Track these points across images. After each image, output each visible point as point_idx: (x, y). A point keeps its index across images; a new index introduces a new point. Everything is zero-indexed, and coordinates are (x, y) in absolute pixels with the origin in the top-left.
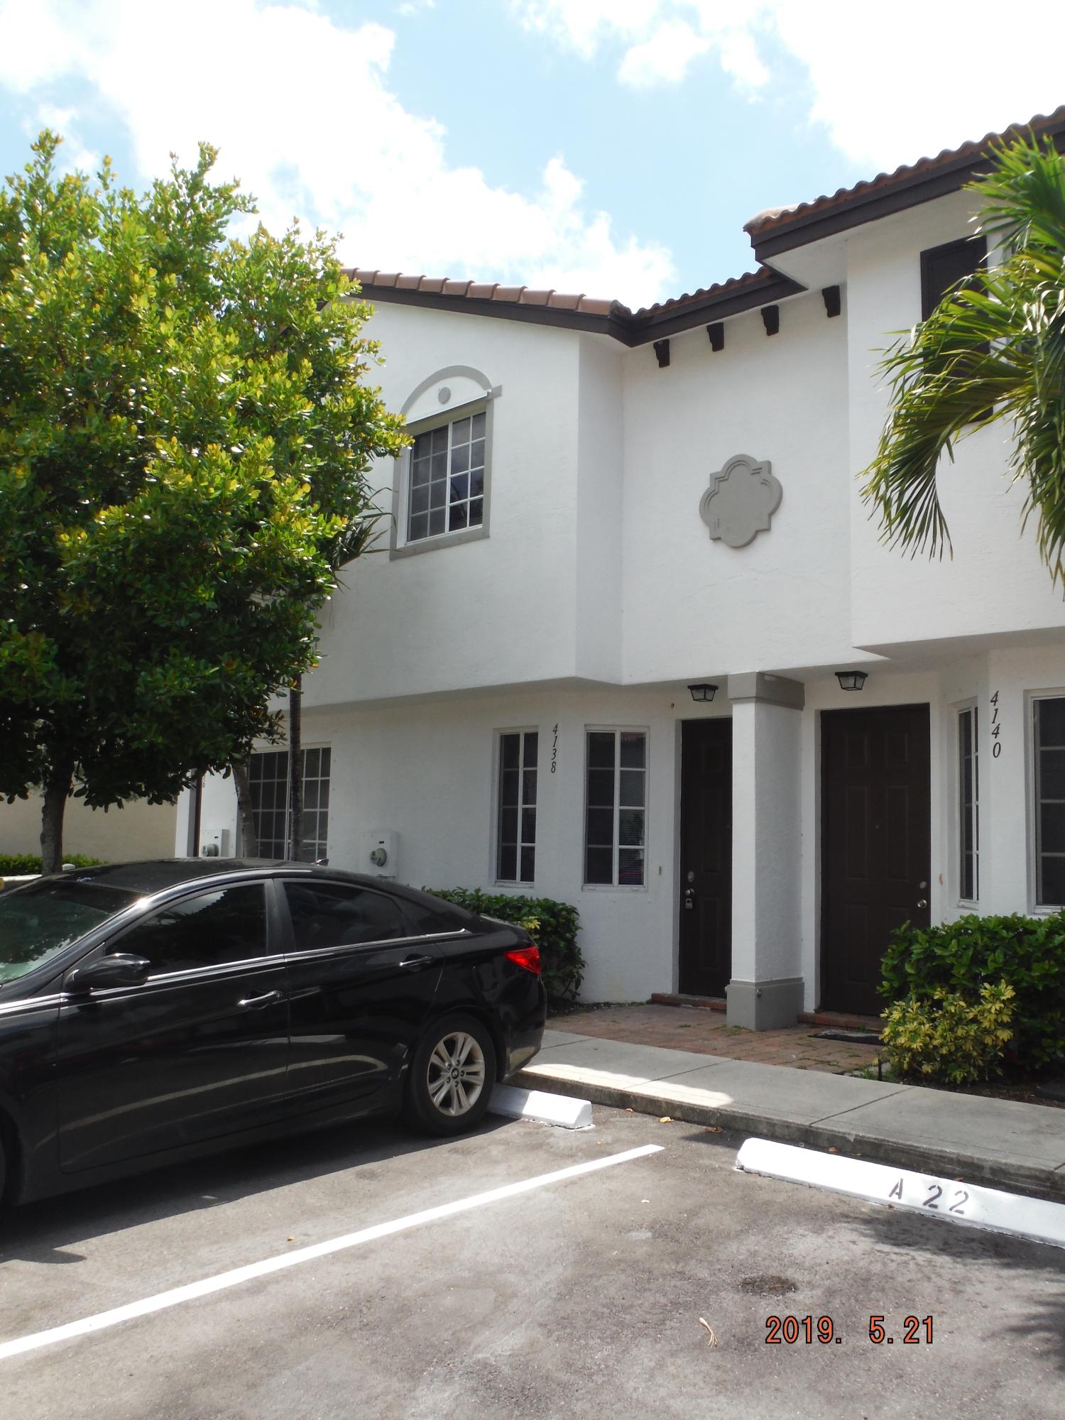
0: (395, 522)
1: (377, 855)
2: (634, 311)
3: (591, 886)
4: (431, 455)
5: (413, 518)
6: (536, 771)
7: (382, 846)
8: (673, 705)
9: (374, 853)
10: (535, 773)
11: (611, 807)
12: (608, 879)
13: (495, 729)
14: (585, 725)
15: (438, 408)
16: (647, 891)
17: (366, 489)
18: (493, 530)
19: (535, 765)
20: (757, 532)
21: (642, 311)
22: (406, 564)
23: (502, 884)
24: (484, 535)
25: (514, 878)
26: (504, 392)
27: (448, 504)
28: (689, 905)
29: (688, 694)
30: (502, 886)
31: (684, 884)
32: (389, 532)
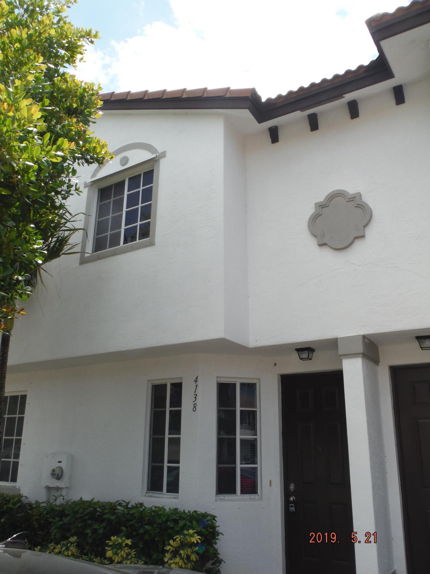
0: (86, 235)
1: (56, 472)
2: (264, 100)
3: (222, 496)
4: (112, 199)
5: (97, 239)
6: (181, 410)
7: (60, 465)
8: (275, 364)
9: (54, 470)
10: (179, 412)
11: (234, 437)
12: (233, 491)
13: (149, 380)
14: (217, 377)
15: (119, 168)
16: (261, 499)
17: (67, 214)
18: (157, 240)
19: (180, 406)
20: (356, 238)
21: (269, 100)
22: (91, 267)
23: (152, 494)
24: (152, 244)
25: (161, 490)
26: (168, 155)
27: (123, 227)
28: (292, 509)
29: (295, 355)
30: (151, 496)
31: (287, 493)
32: (80, 245)
